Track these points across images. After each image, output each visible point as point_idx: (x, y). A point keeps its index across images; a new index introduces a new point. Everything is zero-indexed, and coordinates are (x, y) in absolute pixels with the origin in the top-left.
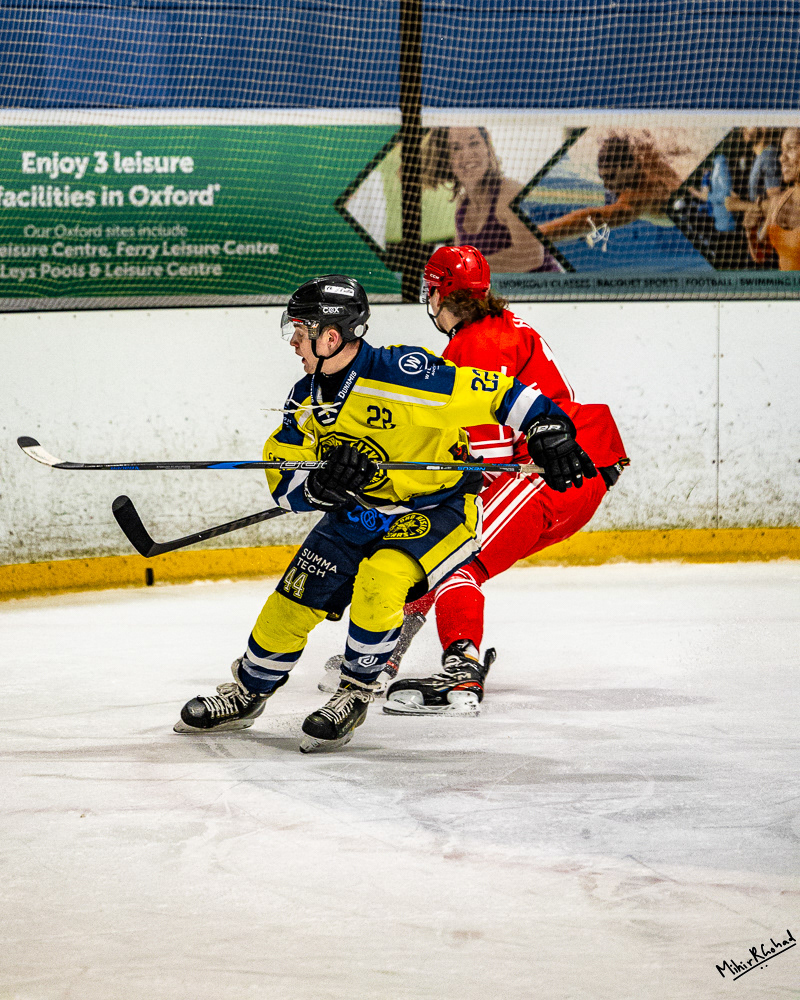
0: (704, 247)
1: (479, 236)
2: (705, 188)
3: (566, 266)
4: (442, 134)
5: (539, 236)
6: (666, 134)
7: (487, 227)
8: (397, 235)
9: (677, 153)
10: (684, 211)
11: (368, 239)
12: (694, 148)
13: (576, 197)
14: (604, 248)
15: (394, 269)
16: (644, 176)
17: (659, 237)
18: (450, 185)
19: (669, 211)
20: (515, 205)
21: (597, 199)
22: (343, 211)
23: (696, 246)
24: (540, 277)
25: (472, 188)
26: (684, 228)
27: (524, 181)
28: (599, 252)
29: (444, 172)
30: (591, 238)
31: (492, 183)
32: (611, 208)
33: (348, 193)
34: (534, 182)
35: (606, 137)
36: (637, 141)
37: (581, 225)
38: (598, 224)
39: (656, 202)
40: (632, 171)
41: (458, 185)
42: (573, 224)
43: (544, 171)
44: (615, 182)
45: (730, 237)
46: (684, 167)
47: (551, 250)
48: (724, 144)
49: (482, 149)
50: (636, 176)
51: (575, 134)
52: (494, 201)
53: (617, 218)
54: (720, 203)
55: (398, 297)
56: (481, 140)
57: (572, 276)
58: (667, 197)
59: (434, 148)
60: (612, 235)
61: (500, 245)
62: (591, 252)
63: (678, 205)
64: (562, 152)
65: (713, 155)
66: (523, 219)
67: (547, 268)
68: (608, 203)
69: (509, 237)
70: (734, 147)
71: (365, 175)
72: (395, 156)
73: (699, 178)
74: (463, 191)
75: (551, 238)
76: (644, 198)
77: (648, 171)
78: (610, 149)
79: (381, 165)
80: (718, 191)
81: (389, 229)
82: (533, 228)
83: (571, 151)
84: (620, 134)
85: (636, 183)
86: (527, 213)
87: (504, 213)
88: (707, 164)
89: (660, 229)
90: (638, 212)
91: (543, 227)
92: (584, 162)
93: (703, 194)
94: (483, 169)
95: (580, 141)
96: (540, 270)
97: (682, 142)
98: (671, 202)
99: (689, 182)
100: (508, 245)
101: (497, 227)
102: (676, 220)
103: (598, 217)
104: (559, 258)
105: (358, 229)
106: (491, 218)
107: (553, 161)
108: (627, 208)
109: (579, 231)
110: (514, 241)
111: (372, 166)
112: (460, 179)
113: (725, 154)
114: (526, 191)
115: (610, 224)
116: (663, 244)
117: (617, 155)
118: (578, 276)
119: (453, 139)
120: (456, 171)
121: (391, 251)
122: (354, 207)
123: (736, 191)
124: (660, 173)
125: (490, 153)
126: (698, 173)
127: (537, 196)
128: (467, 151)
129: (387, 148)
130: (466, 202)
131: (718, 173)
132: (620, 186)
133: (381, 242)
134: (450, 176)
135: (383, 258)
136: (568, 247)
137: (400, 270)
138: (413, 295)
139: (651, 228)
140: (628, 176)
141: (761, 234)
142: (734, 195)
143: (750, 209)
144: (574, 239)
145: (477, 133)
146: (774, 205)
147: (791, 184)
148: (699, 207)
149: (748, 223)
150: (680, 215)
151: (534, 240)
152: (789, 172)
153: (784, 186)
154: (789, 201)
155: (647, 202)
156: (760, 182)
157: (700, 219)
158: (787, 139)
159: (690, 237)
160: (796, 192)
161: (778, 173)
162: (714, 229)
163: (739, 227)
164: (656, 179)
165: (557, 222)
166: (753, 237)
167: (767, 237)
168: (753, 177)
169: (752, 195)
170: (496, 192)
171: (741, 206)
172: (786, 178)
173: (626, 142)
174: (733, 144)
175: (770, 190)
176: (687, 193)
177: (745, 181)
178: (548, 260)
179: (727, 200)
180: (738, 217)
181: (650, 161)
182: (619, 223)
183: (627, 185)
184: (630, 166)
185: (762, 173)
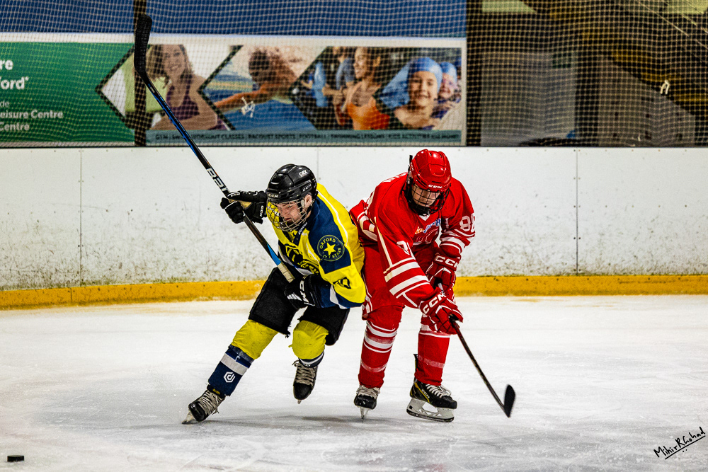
0: (309, 116)
1: (179, 108)
2: (311, 82)
3: (229, 125)
4: (158, 48)
5: (214, 108)
6: (288, 50)
7: (184, 103)
8: (133, 107)
9: (294, 61)
10: (298, 94)
11: (114, 109)
12: (304, 58)
13: (235, 86)
14: (251, 116)
15: (129, 126)
16: (275, 74)
17: (284, 110)
18: (163, 79)
19: (290, 95)
20: (201, 91)
21: (248, 87)
22: (100, 92)
23: (305, 115)
24: (215, 132)
25: (175, 79)
26: (298, 104)
28: (249, 118)
29: (160, 71)
30: (244, 109)
31: (187, 77)
32: (256, 93)
33: (105, 82)
34: (212, 77)
35: (254, 51)
36: (272, 53)
37: (238, 103)
38: (248, 101)
39: (282, 89)
40: (268, 71)
41: (168, 78)
42: (234, 101)
43: (217, 71)
44: (258, 77)
45: (324, 110)
46: (299, 70)
47: (221, 117)
48: (322, 56)
49: (182, 57)
50: (270, 74)
51: (236, 49)
52: (188, 87)
53: (260, 98)
54: (319, 90)
55: (134, 143)
56: (180, 51)
57: (233, 132)
58: (289, 86)
59: (153, 56)
60: (256, 108)
61: (191, 113)
62: (244, 118)
63: (295, 91)
64: (228, 59)
65: (316, 61)
67: (219, 127)
68: (254, 89)
69: (197, 108)
70: (328, 58)
71: (113, 71)
72: (131, 60)
73: (307, 76)
74: (170, 82)
75: (221, 109)
76: (275, 86)
77: (277, 71)
78: (256, 58)
79: (121, 68)
80: (318, 84)
81: (128, 104)
82: (210, 104)
83: (233, 60)
84: (262, 50)
85: (271, 78)
86: (208, 95)
87: (194, 95)
88: (312, 67)
89: (284, 105)
90: (271, 95)
91: (216, 103)
92: (241, 66)
93: (310, 85)
94: (183, 68)
95: (238, 54)
96: (214, 128)
97: (297, 55)
98: (291, 89)
99: (301, 78)
100: (197, 113)
101: (190, 102)
102: (293, 100)
103: (248, 98)
104: (226, 121)
105: (109, 103)
106: (186, 97)
107: (223, 65)
108: (265, 92)
109: (237, 106)
110: (200, 111)
111: (118, 66)
112: (168, 74)
113: (322, 61)
114: (207, 82)
115: (255, 102)
116: (286, 113)
117: (259, 61)
118: (236, 132)
119: (165, 51)
120: (166, 69)
121: (128, 116)
122: (107, 90)
123: (328, 83)
124: (284, 72)
125: (186, 60)
126: (306, 72)
127: (213, 85)
128: (173, 59)
129: (128, 56)
130: (172, 88)
131: (318, 73)
132: (261, 80)
133: (122, 111)
134: (163, 73)
135: (123, 120)
136: (231, 115)
137: (133, 127)
138: (141, 142)
139: (279, 104)
140: (265, 74)
141: (343, 109)
142: (327, 86)
143: (337, 94)
144: (235, 110)
145: (178, 48)
146: (350, 92)
147: (360, 79)
148: (307, 92)
149: (335, 102)
150: (296, 97)
151: (212, 111)
152: (359, 73)
153: (356, 81)
154: (359, 89)
155: (277, 89)
156: (343, 78)
157: (307, 99)
158: (358, 53)
159: (302, 109)
160: (363, 84)
161: (353, 73)
162: (315, 105)
163: (330, 104)
164: (282, 75)
165: (225, 100)
166: (338, 110)
167: (346, 110)
168: (338, 75)
169: (338, 85)
170: (190, 82)
171: (331, 92)
172: (358, 76)
173: (265, 54)
174: (327, 56)
175: (348, 83)
176: (300, 84)
177: (334, 77)
178: (219, 122)
179: (323, 89)
180: (330, 98)
181: (278, 65)
182: (260, 101)
183: (265, 79)
184: (267, 68)
185: (344, 73)
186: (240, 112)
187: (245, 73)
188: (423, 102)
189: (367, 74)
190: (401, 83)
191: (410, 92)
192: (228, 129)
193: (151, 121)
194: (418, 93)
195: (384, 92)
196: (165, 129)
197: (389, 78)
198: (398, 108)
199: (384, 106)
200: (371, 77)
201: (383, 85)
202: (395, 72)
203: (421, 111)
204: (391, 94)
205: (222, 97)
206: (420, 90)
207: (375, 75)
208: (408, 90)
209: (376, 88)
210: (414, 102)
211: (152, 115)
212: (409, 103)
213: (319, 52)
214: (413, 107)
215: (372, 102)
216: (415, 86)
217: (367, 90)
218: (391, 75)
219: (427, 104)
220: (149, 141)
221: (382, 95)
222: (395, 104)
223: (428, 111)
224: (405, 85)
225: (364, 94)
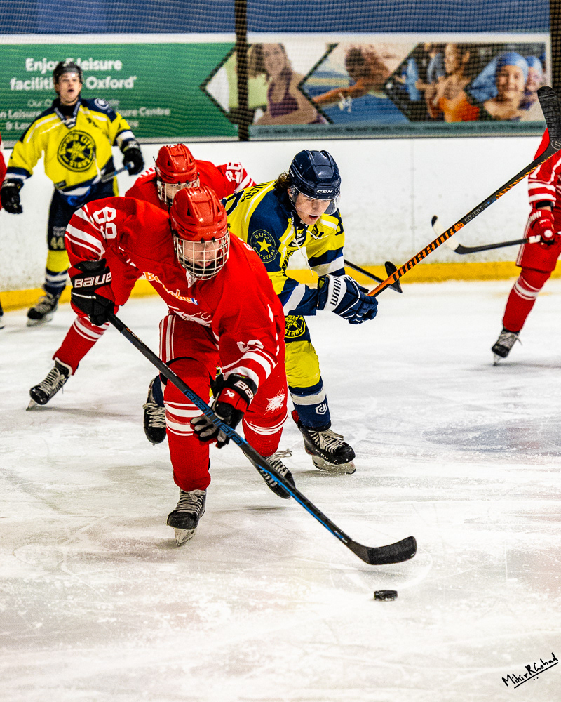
0: (404, 109)
1: (280, 104)
2: (404, 77)
3: (328, 120)
4: (258, 48)
5: (313, 103)
6: (382, 47)
7: (285, 99)
8: (235, 104)
9: (388, 57)
10: (392, 89)
11: (218, 106)
12: (397, 54)
13: (332, 82)
14: (349, 110)
15: (233, 122)
17: (379, 104)
18: (264, 76)
19: (384, 89)
20: (300, 87)
21: (345, 83)
22: (204, 90)
23: (400, 108)
24: (315, 127)
25: (276, 76)
26: (392, 99)
27: (305, 72)
28: (346, 113)
29: (260, 69)
30: (342, 104)
31: (287, 74)
32: (353, 88)
33: (208, 80)
34: (310, 74)
35: (349, 48)
36: (366, 50)
37: (336, 98)
38: (345, 97)
39: (377, 84)
40: (363, 67)
41: (268, 75)
42: (331, 97)
43: (315, 68)
44: (354, 74)
45: (417, 104)
46: (392, 66)
47: (320, 112)
48: (414, 52)
49: (281, 56)
50: (366, 70)
51: (332, 47)
52: (288, 84)
53: (356, 94)
54: (412, 85)
55: (237, 138)
56: (280, 50)
57: (331, 126)
58: (383, 82)
59: (255, 55)
60: (353, 103)
61: (292, 109)
62: (342, 113)
63: (389, 86)
64: (325, 57)
65: (409, 58)
66: (305, 95)
67: (318, 121)
68: (351, 85)
69: (296, 104)
70: (419, 54)
71: (216, 70)
72: (233, 60)
73: (400, 71)
74: (271, 79)
75: (320, 105)
76: (370, 82)
77: (372, 67)
78: (351, 55)
79: (224, 66)
80: (411, 79)
81: (231, 100)
82: (309, 99)
83: (330, 56)
84: (357, 47)
85: (366, 74)
86: (307, 91)
87: (294, 91)
88: (405, 63)
89: (380, 99)
90: (367, 90)
91: (316, 99)
92: (337, 63)
93: (403, 80)
94: (282, 66)
95: (335, 51)
96: (314, 123)
97: (391, 51)
98: (385, 84)
99: (395, 73)
100: (296, 109)
101: (290, 99)
102: (388, 94)
103: (345, 93)
104: (325, 116)
105: (213, 100)
106: (287, 94)
107: (320, 62)
108: (361, 88)
109: (334, 101)
110: (300, 106)
111: (221, 65)
112: (269, 72)
113: (414, 57)
114: (305, 79)
115: (352, 97)
116: (381, 107)
118: (335, 126)
119: (265, 50)
120: (267, 67)
121: (231, 112)
122: (211, 88)
123: (421, 78)
124: (379, 68)
125: (285, 58)
126: (400, 68)
127: (312, 82)
128: (273, 57)
129: (230, 55)
130: (273, 85)
131: (411, 69)
132: (357, 76)
133: (226, 107)
134: (264, 71)
135: (227, 116)
136: (329, 110)
137: (236, 123)
138: (244, 137)
139: (375, 99)
140: (361, 70)
141: (435, 102)
142: (420, 80)
143: (429, 88)
144: (332, 105)
145: (278, 46)
146: (442, 86)
147: (451, 74)
148: (400, 87)
149: (428, 96)
150: (391, 92)
151: (311, 106)
152: (449, 67)
153: (447, 75)
154: (450, 84)
155: (372, 85)
156: (434, 73)
157: (401, 94)
158: (448, 50)
159: (396, 104)
160: (454, 79)
161: (443, 68)
162: (409, 99)
163: (423, 98)
164: (377, 71)
165: (323, 96)
166: (431, 104)
167: (438, 104)
168: (430, 71)
169: (430, 80)
170: (289, 79)
171: (423, 86)
172: (448, 70)
173: (360, 50)
174: (419, 53)
175: (440, 77)
176: (394, 79)
177: (426, 73)
178: (318, 117)
179: (416, 83)
180: (422, 92)
181: (373, 61)
182: (356, 96)
183: (361, 75)
184: (362, 64)
185: (435, 68)
186: (337, 107)
187: (342, 69)
188: (510, 95)
189: (457, 69)
190: (489, 77)
191: (498, 86)
192: (327, 123)
193: (253, 116)
194: (506, 87)
195: (475, 84)
196: (268, 124)
197: (478, 73)
198: (486, 100)
199: (474, 99)
200: (460, 72)
201: (473, 79)
202: (483, 67)
203: (508, 103)
204: (480, 88)
205: (320, 93)
206: (507, 83)
207: (465, 69)
208: (496, 83)
209: (465, 82)
210: (502, 95)
211: (253, 111)
212: (498, 96)
213: (411, 48)
214: (501, 100)
215: (462, 96)
216: (503, 80)
217: (458, 84)
218: (479, 69)
219: (515, 97)
220: (253, 136)
221: (472, 89)
222: (484, 96)
223: (515, 103)
224: (493, 79)
225: (455, 87)
